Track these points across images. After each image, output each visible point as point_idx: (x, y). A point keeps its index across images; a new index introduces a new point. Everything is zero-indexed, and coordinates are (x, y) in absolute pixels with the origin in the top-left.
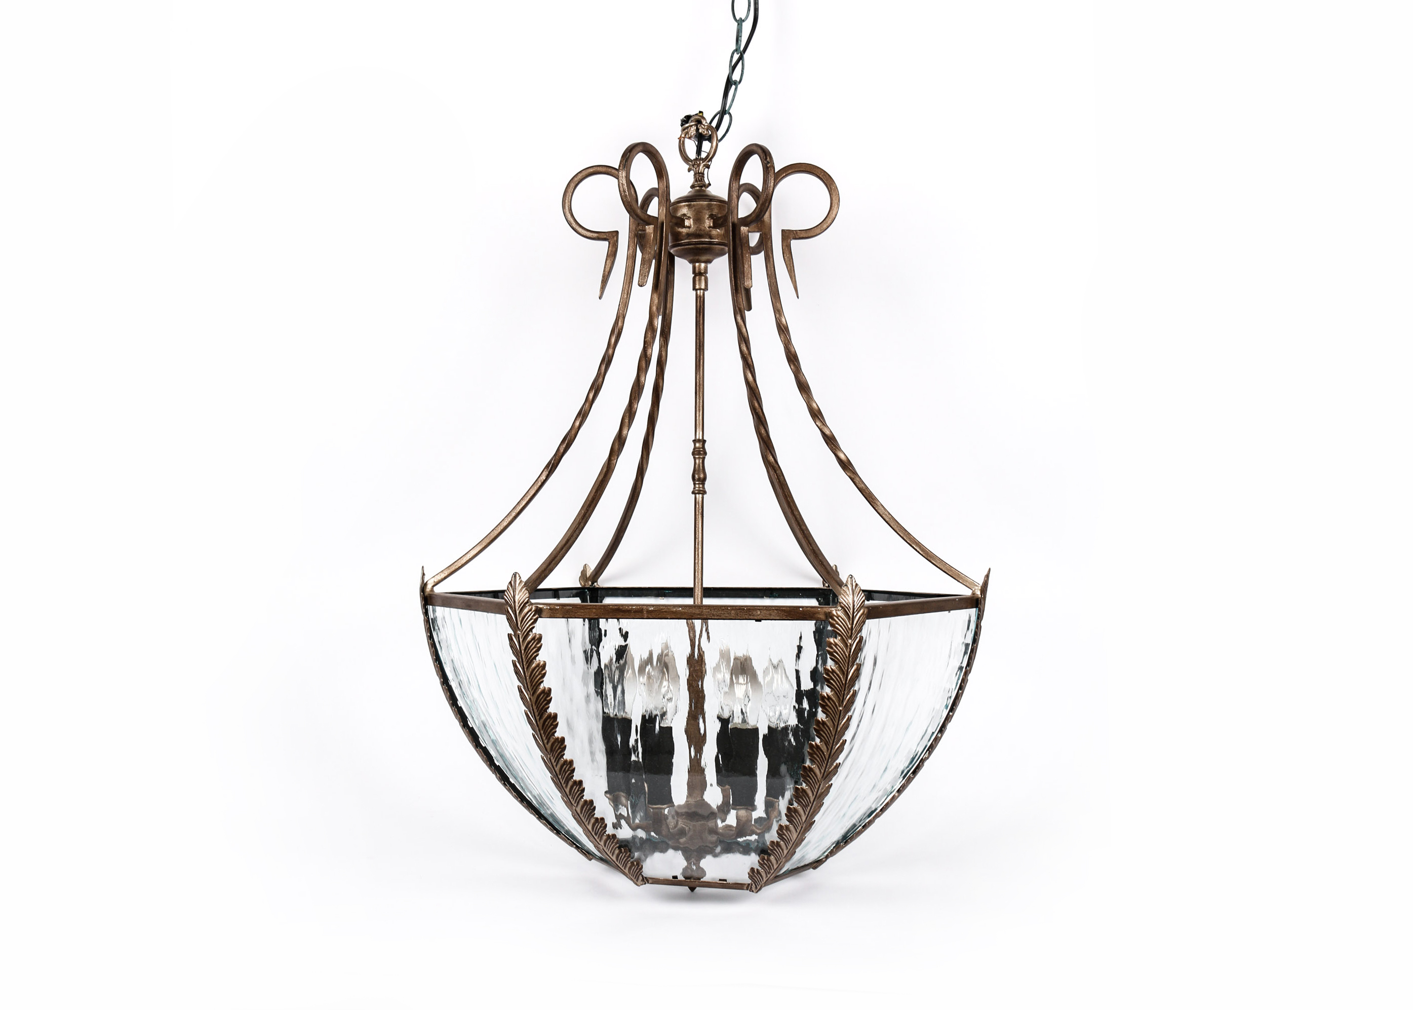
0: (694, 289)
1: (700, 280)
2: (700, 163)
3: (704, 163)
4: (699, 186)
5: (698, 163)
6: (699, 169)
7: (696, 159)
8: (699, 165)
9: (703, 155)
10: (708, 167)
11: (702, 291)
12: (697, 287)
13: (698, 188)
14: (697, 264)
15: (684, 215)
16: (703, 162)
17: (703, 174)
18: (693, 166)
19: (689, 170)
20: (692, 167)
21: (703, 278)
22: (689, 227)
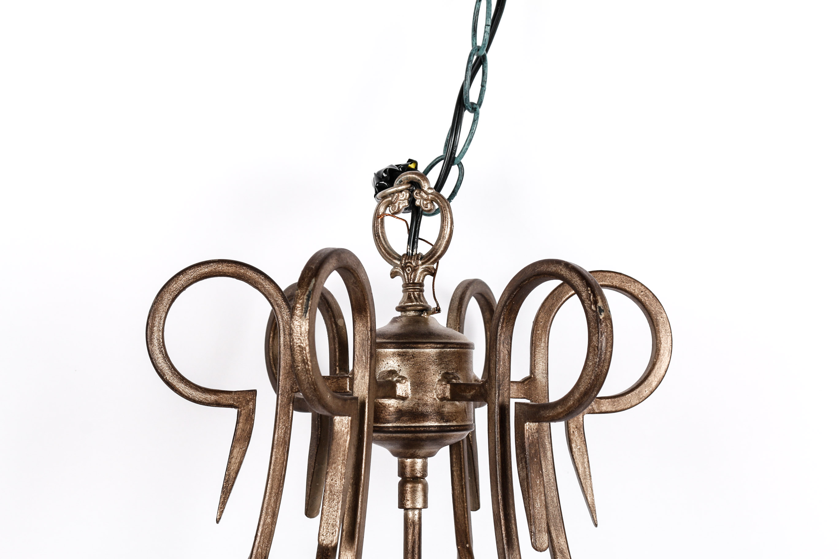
0: (402, 505)
1: (414, 492)
2: (417, 265)
3: (424, 266)
4: (415, 311)
5: (414, 264)
6: (415, 276)
7: (407, 255)
8: (415, 270)
9: (423, 249)
10: (433, 273)
11: (417, 512)
12: (409, 504)
13: (412, 313)
14: (409, 461)
15: (392, 373)
16: (423, 264)
17: (421, 285)
18: (404, 268)
19: (393, 275)
20: (399, 270)
21: (420, 487)
22: (403, 399)
